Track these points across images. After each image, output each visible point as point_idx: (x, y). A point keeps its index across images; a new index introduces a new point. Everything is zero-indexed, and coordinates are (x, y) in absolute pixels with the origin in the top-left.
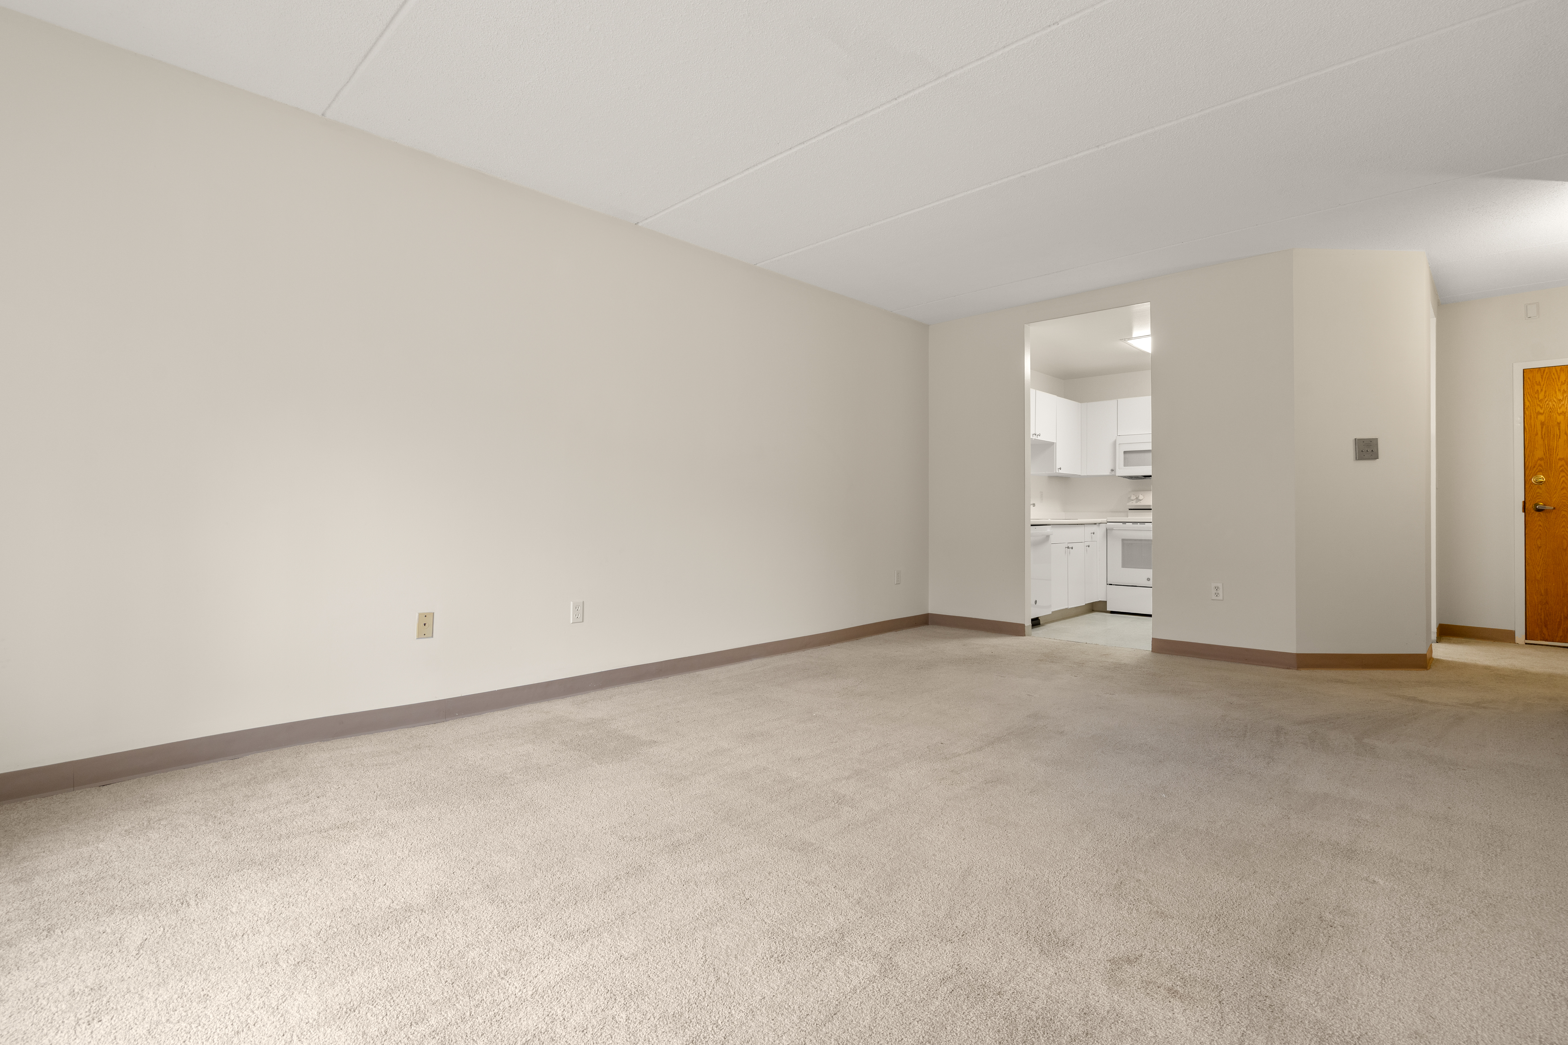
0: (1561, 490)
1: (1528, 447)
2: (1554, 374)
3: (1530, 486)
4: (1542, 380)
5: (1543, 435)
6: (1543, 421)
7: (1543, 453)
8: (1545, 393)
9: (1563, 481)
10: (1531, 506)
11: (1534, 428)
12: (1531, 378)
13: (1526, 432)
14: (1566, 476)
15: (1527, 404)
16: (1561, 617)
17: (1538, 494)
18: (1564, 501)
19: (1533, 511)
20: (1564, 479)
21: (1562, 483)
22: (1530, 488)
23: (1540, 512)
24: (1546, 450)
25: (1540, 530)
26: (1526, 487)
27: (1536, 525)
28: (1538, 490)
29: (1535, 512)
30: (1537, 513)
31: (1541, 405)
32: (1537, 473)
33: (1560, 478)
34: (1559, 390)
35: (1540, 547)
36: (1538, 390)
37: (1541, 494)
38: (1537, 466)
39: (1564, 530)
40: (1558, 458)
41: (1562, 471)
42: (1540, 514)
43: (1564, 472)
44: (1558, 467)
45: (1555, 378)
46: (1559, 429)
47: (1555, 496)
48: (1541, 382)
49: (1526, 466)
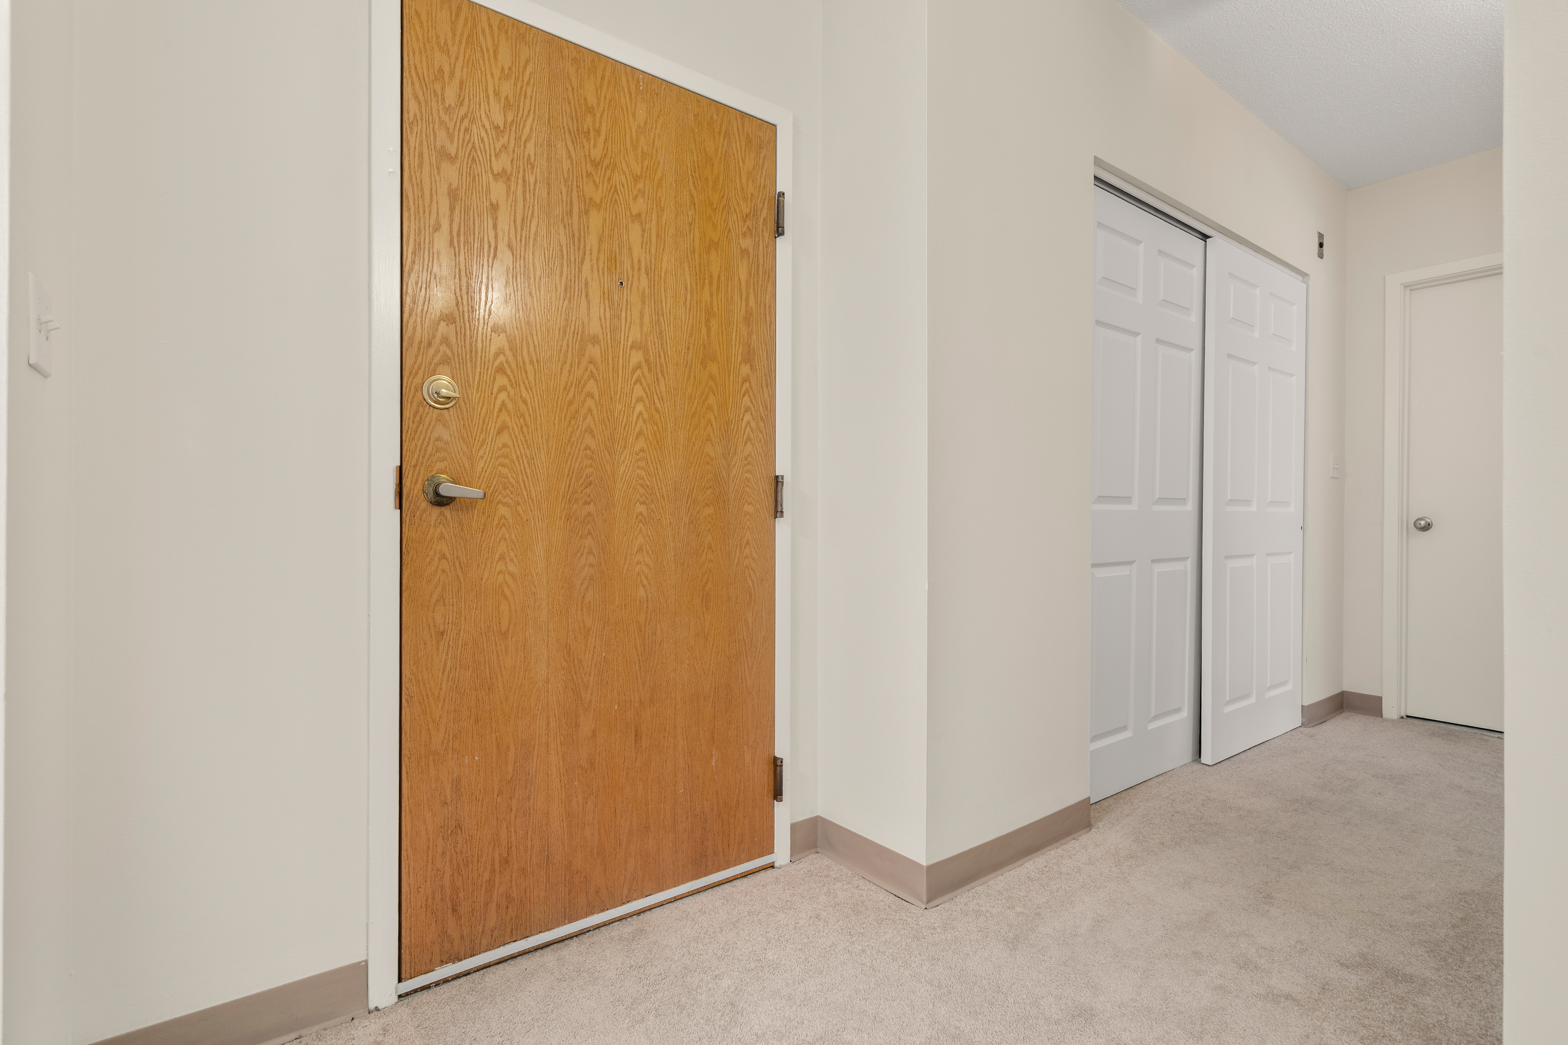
0: (498, 433)
1: (411, 269)
2: (483, 32)
3: (417, 412)
4: (454, 35)
5: (455, 234)
6: (454, 186)
7: (453, 296)
8: (461, 89)
9: (503, 404)
10: (419, 486)
11: (430, 205)
12: (424, 17)
13: (407, 198)
14: (509, 387)
15: (412, 106)
16: (493, 865)
17: (439, 444)
18: (505, 471)
19: (424, 504)
20: (503, 396)
21: (500, 410)
22: (418, 418)
23: (443, 509)
24: (461, 290)
25: (443, 571)
26: (406, 413)
27: (432, 553)
28: (440, 431)
29: (430, 506)
30: (436, 510)
31: (451, 125)
32: (437, 365)
33: (495, 391)
34: (497, 94)
35: (442, 633)
36: (441, 70)
37: (447, 443)
38: (438, 340)
39: (503, 568)
40: (491, 324)
41: (501, 370)
42: (442, 514)
43: (505, 373)
44: (492, 354)
45: (487, 49)
46: (495, 227)
47: (481, 453)
48: (450, 43)
49: (405, 338)
